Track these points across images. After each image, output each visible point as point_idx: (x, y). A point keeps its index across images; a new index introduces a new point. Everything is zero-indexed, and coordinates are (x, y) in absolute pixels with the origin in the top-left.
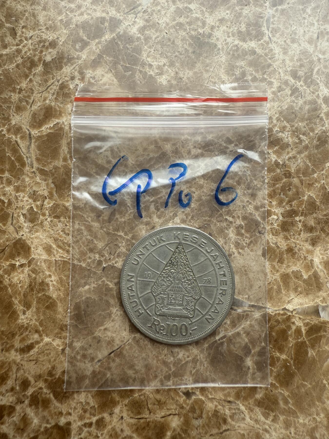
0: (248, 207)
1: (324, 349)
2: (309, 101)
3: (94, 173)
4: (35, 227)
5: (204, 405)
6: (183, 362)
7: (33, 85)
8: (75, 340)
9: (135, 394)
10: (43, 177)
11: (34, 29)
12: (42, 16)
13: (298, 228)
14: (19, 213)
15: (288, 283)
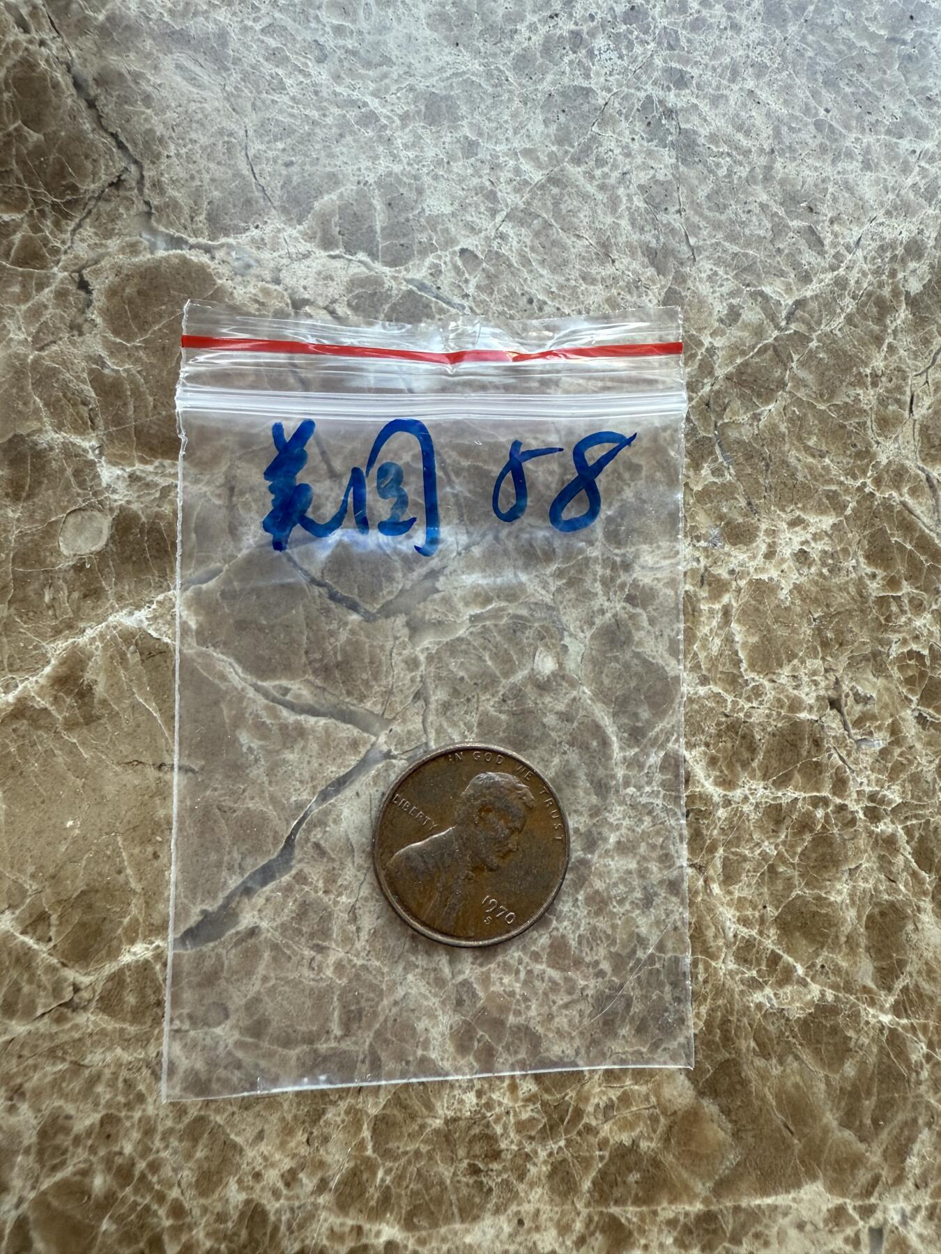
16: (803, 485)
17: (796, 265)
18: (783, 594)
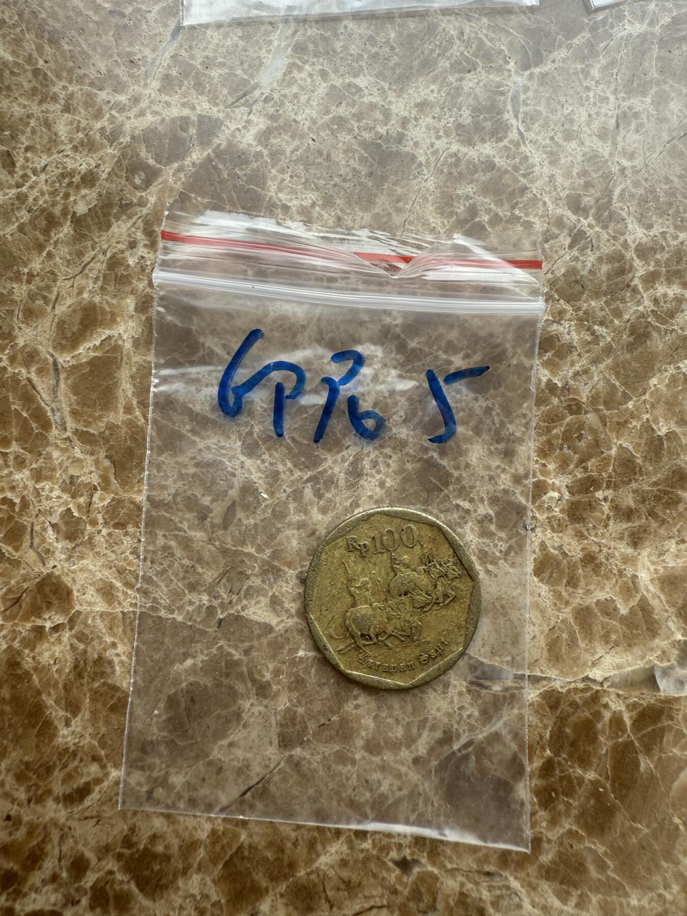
0: (499, 477)
1: (671, 754)
2: (607, 255)
3: (188, 431)
4: (77, 549)
5: (438, 885)
6: (391, 801)
7: (55, 264)
8: (172, 770)
9: (299, 871)
10: (88, 447)
11: (49, 151)
12: (63, 123)
13: (603, 513)
14: (44, 523)
15: (590, 625)
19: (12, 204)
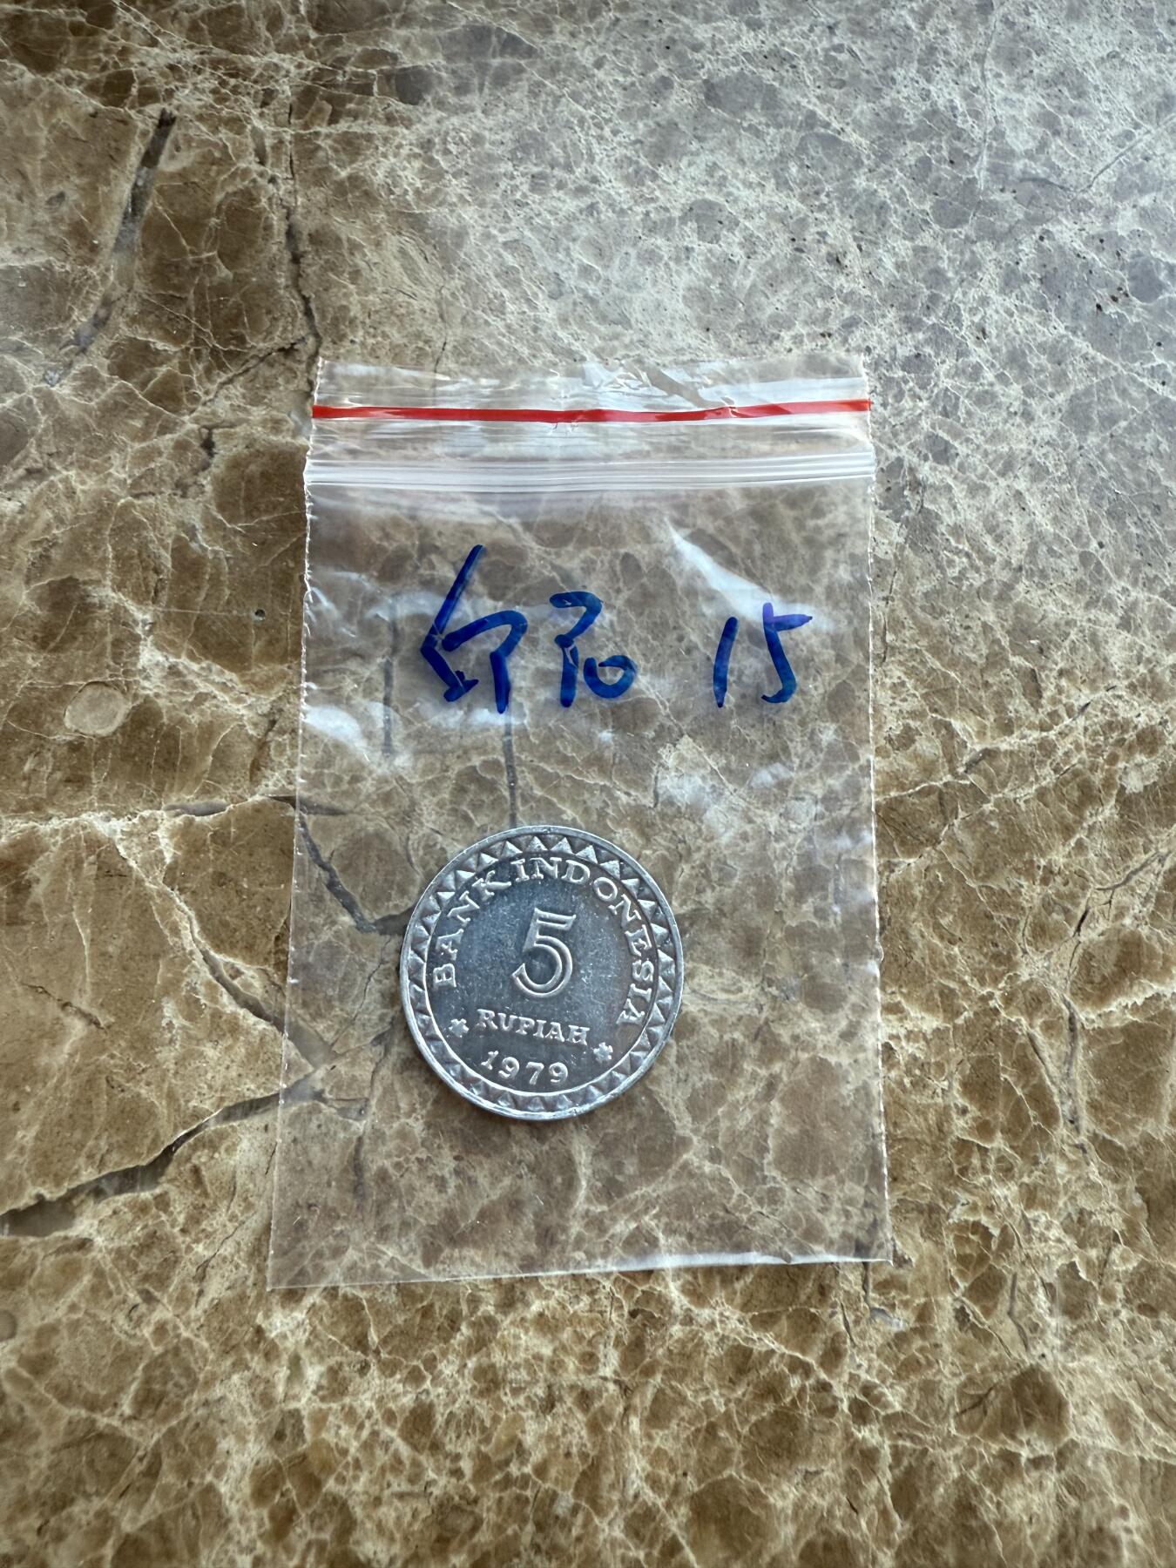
7: (1087, 861)
11: (1096, 684)
12: (1118, 645)
14: (1032, 1278)
16: (917, 968)
17: (1001, 709)
18: (847, 1089)
19: (1032, 755)
